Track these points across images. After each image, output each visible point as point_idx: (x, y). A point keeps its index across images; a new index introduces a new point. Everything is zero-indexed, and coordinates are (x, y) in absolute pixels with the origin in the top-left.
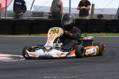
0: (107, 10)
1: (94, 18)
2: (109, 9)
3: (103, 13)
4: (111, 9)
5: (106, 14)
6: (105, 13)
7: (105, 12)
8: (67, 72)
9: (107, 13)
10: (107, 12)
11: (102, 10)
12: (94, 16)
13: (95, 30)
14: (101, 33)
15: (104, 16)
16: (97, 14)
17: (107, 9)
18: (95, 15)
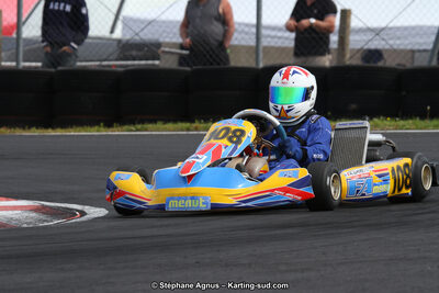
0: (398, 33)
1: (348, 63)
2: (406, 28)
3: (383, 43)
4: (413, 28)
5: (395, 47)
6: (391, 42)
7: (391, 39)
8: (250, 265)
9: (398, 42)
10: (399, 38)
11: (377, 32)
12: (348, 56)
13: (354, 106)
14: (376, 120)
15: (385, 56)
16: (359, 47)
17: (398, 28)
18: (352, 50)
